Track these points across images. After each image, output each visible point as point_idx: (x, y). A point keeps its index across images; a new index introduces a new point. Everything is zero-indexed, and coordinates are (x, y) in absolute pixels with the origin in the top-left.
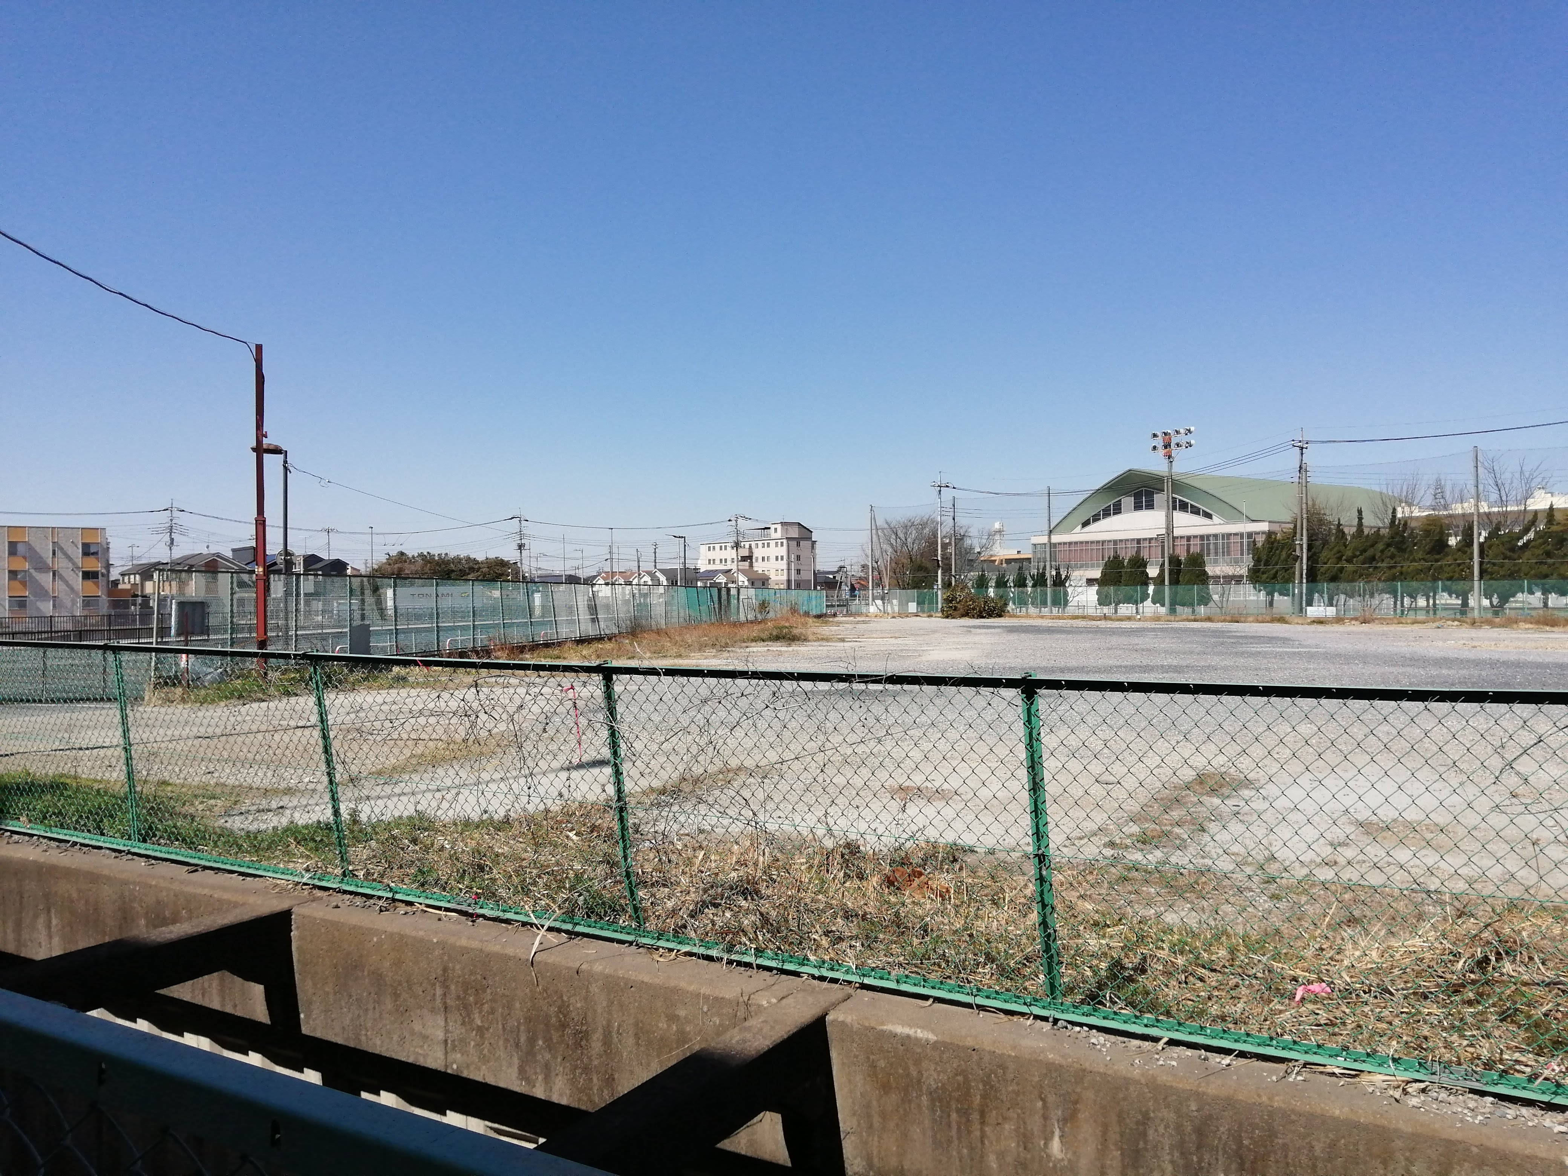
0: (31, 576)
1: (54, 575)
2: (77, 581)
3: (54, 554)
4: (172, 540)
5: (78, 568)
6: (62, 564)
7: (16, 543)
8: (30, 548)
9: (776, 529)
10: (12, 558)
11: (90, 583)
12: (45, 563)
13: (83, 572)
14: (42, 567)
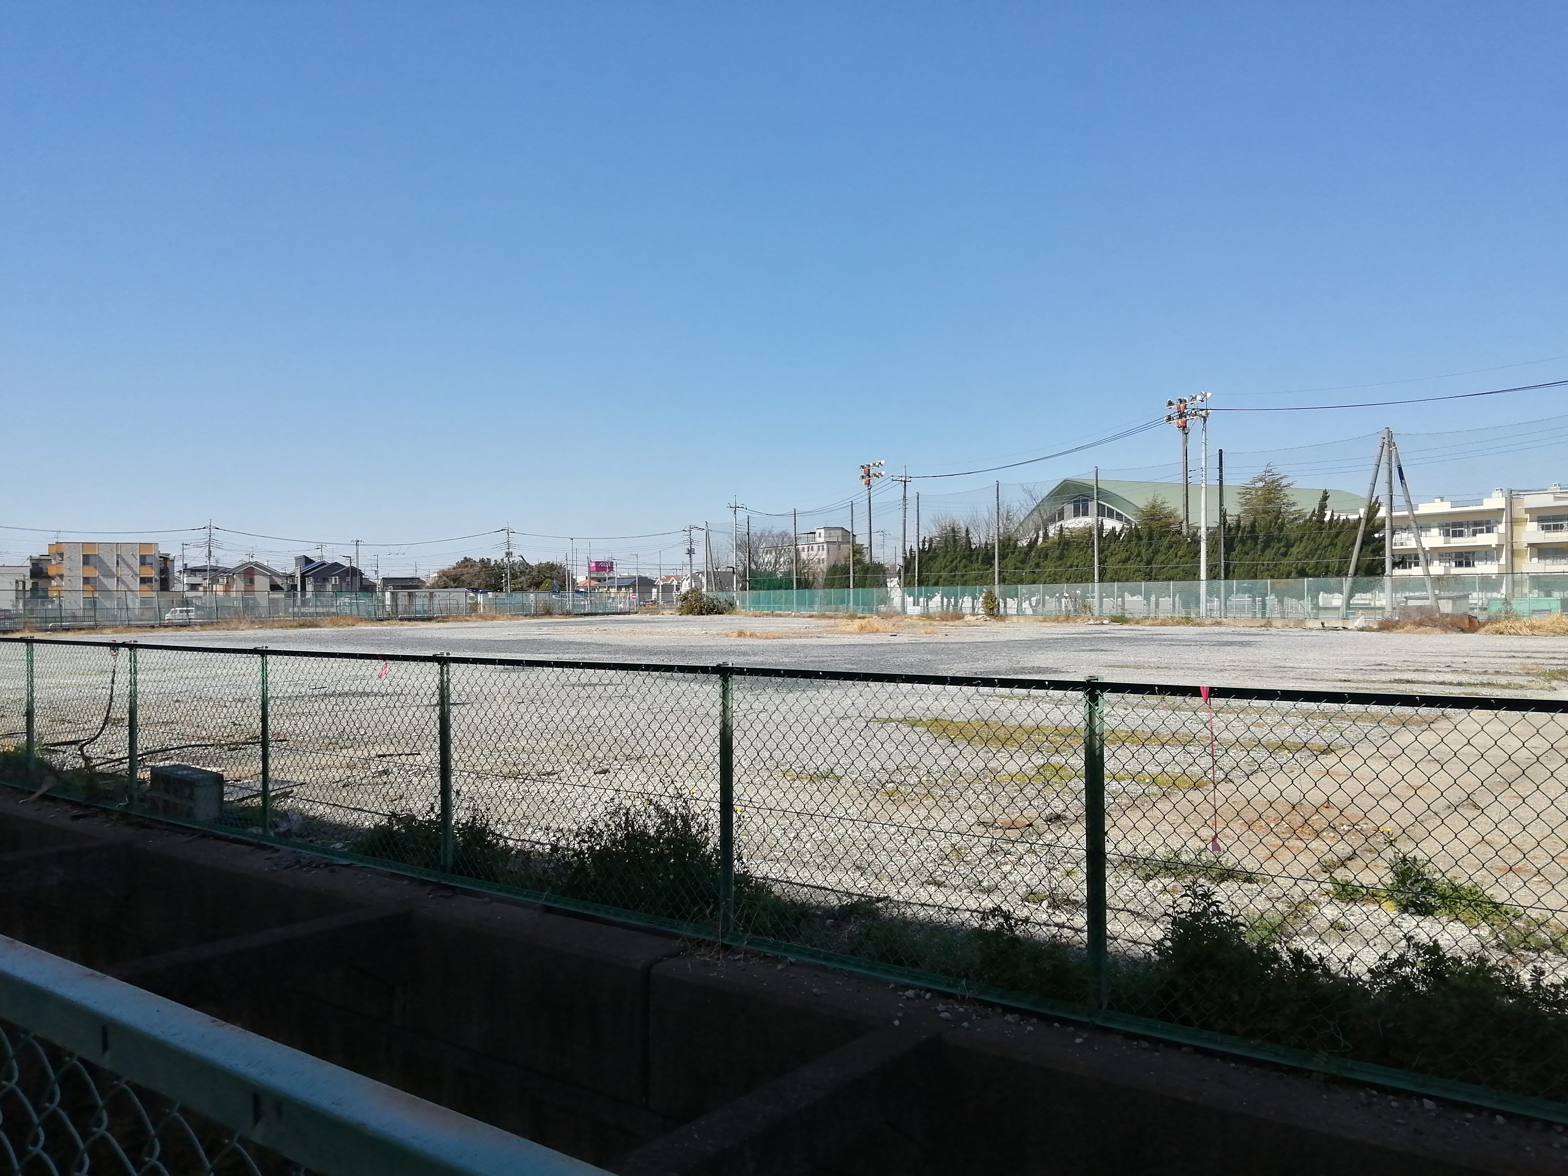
0: (100, 580)
1: (118, 581)
2: (136, 585)
3: (118, 564)
4: (210, 552)
5: (136, 575)
6: (124, 572)
7: (88, 556)
8: (101, 561)
9: (820, 533)
10: (86, 567)
11: (145, 587)
12: (111, 571)
13: (141, 578)
14: (109, 574)
